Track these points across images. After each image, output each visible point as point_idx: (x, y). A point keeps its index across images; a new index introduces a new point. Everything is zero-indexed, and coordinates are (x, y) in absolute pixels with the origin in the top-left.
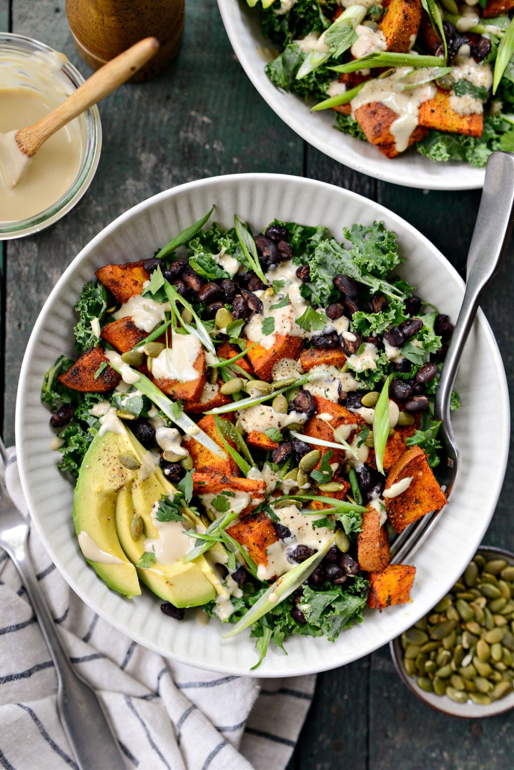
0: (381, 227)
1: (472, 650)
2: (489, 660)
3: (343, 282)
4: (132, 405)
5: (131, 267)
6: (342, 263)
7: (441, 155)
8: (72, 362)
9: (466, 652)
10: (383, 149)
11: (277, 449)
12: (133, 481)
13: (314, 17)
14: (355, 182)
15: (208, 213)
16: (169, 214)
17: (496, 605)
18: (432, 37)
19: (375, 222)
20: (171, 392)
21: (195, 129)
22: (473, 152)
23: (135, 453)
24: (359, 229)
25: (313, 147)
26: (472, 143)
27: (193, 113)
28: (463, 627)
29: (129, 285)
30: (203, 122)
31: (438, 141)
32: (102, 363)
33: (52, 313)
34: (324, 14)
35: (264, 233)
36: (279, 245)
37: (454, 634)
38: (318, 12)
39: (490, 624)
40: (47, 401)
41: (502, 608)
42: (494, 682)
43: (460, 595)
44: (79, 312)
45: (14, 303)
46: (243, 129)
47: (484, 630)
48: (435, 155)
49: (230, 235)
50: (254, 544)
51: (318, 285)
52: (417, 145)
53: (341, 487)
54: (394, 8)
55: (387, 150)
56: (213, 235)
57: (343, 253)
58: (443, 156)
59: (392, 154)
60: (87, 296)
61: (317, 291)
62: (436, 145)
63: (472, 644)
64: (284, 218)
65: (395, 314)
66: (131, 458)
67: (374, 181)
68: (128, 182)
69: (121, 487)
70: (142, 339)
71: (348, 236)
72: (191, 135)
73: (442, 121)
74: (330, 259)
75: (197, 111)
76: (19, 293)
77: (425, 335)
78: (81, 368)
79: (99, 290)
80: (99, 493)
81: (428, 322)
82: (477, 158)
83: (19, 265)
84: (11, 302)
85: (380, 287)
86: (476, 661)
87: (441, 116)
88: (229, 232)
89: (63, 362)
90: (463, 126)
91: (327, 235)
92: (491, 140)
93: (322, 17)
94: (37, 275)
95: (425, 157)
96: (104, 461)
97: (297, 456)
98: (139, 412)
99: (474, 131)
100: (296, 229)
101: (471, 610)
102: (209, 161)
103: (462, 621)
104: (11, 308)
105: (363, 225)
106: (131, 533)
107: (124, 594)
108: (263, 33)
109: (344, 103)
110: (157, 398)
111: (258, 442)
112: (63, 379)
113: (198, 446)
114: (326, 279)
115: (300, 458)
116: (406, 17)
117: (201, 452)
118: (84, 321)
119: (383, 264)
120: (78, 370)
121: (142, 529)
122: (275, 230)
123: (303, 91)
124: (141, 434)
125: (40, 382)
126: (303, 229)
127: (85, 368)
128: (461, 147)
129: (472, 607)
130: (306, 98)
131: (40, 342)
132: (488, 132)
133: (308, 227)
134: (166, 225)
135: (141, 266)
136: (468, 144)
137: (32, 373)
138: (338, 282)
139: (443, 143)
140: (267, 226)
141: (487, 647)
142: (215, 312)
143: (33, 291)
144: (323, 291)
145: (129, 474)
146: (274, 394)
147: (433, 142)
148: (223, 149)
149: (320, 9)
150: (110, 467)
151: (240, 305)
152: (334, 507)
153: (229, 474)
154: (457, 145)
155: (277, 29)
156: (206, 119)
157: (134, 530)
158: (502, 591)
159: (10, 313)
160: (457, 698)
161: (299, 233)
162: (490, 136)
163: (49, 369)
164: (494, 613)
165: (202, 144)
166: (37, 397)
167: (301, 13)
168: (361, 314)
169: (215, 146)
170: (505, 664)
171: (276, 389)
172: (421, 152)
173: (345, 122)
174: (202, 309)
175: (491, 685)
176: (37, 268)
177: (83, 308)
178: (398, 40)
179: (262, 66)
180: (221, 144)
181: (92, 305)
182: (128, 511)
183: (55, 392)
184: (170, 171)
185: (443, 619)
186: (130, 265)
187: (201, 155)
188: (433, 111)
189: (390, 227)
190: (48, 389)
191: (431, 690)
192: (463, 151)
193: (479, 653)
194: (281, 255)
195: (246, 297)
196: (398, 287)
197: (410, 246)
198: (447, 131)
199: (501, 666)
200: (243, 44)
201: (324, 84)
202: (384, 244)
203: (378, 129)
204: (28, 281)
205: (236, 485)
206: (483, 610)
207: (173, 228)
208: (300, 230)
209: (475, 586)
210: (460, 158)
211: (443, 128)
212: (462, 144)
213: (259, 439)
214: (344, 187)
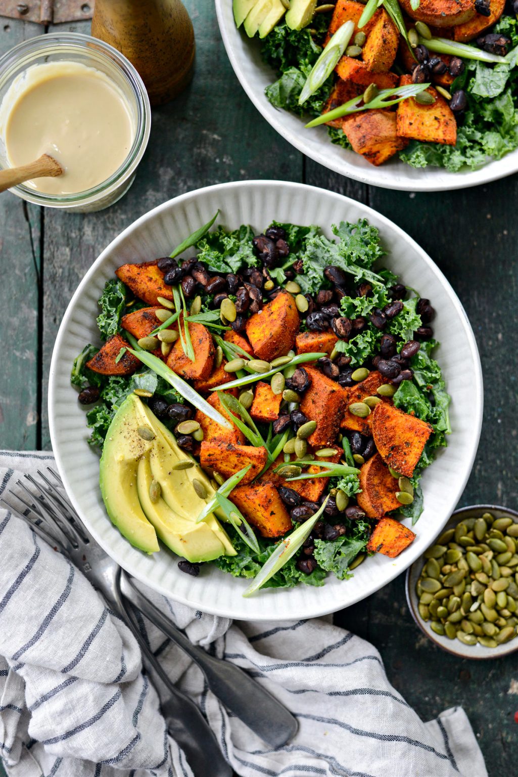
0: (365, 223)
1: (480, 598)
2: (495, 607)
3: (332, 272)
4: (148, 384)
5: (146, 266)
6: (331, 256)
7: (419, 163)
8: (97, 350)
9: (474, 599)
10: (369, 158)
11: (276, 420)
12: (150, 451)
13: (305, 45)
14: (349, 188)
15: (214, 216)
16: (179, 217)
17: (503, 558)
18: (409, 59)
19: (360, 220)
20: (182, 373)
21: (207, 145)
22: (449, 159)
23: (151, 426)
24: (346, 226)
25: (310, 159)
26: (448, 151)
27: (205, 132)
28: (473, 577)
29: (144, 281)
30: (214, 139)
31: (417, 150)
32: (122, 349)
33: (79, 306)
34: (315, 42)
35: (264, 234)
36: (278, 243)
37: (464, 583)
38: (309, 40)
39: (496, 575)
40: (76, 384)
41: (508, 562)
42: (500, 628)
43: (469, 548)
44: (101, 305)
45: (50, 300)
46: (248, 145)
47: (491, 579)
48: (414, 162)
49: (234, 236)
50: (259, 505)
51: (310, 275)
52: (400, 154)
53: (335, 452)
54: (375, 35)
55: (373, 159)
56: (219, 236)
57: (331, 247)
58: (422, 163)
59: (377, 162)
60: (109, 292)
61: (310, 280)
62: (416, 154)
63: (480, 593)
64: (281, 220)
65: (378, 298)
66: (147, 430)
67: (366, 187)
68: (148, 193)
69: (140, 458)
70: (157, 327)
71: (336, 232)
72: (203, 151)
73: (419, 132)
74: (319, 252)
75: (209, 130)
76: (54, 292)
77: (406, 315)
78: (104, 354)
79: (119, 286)
80: (121, 462)
81: (410, 305)
82: (452, 164)
83: (54, 267)
84: (47, 300)
85: (364, 275)
86: (483, 607)
87: (418, 128)
88: (234, 233)
89: (90, 350)
90: (439, 136)
91: (319, 232)
92: (466, 148)
93: (313, 44)
94: (69, 275)
95: (407, 163)
96: (125, 434)
97: (295, 426)
98: (154, 390)
99: (449, 141)
100: (292, 229)
101: (480, 562)
102: (219, 173)
103: (471, 571)
104: (47, 305)
105: (349, 222)
106: (150, 497)
107: (146, 550)
108: (263, 60)
109: (333, 119)
110: (171, 377)
111: (260, 415)
112: (89, 364)
113: (207, 420)
114: (317, 270)
115: (298, 428)
116: (384, 42)
117: (211, 424)
118: (105, 313)
119: (366, 254)
120: (102, 355)
121: (159, 493)
122: (273, 231)
123: (299, 109)
124: (157, 410)
125: (70, 367)
126: (298, 229)
127: (107, 354)
128: (438, 155)
129: (480, 559)
130: (302, 115)
131: (69, 332)
132: (461, 141)
133: (302, 227)
134: (177, 228)
135: (155, 264)
136: (444, 152)
137: (62, 358)
138: (327, 273)
139: (422, 152)
140: (267, 227)
141: (493, 595)
142: (220, 302)
143: (66, 289)
144: (314, 280)
145: (146, 444)
146: (272, 371)
147: (414, 151)
148: (232, 163)
149: (310, 37)
150: (131, 438)
151: (243, 295)
152: (330, 470)
153: (235, 443)
154: (435, 153)
155: (274, 56)
156: (216, 136)
157: (152, 493)
158: (508, 546)
159: (47, 309)
160: (466, 640)
161: (295, 232)
162: (464, 145)
163: (78, 356)
164: (500, 565)
165: (213, 158)
166: (67, 380)
167: (294, 41)
168: (348, 299)
169: (224, 160)
170: (509, 611)
171: (274, 368)
172: (403, 160)
173: (336, 135)
174: (209, 300)
175: (497, 630)
176: (69, 269)
177: (105, 302)
178: (378, 61)
179: (262, 89)
180: (230, 158)
181: (113, 299)
182: (147, 477)
183: (83, 376)
184: (185, 183)
185: (454, 569)
186: (145, 264)
187: (212, 168)
188: (411, 124)
189: (372, 223)
190: (77, 373)
191: (443, 633)
192: (440, 158)
193: (486, 599)
194: (278, 252)
195: (248, 289)
196: (382, 277)
197: (391, 240)
198: (425, 140)
199: (506, 613)
200: (244, 70)
201: (317, 102)
202: (367, 237)
203: (363, 141)
204: (62, 281)
205: (240, 452)
206: (491, 561)
207: (184, 231)
208: (296, 229)
209: (483, 541)
210: (438, 165)
211: (421, 138)
212: (439, 152)
213: (260, 412)
214: (338, 192)
